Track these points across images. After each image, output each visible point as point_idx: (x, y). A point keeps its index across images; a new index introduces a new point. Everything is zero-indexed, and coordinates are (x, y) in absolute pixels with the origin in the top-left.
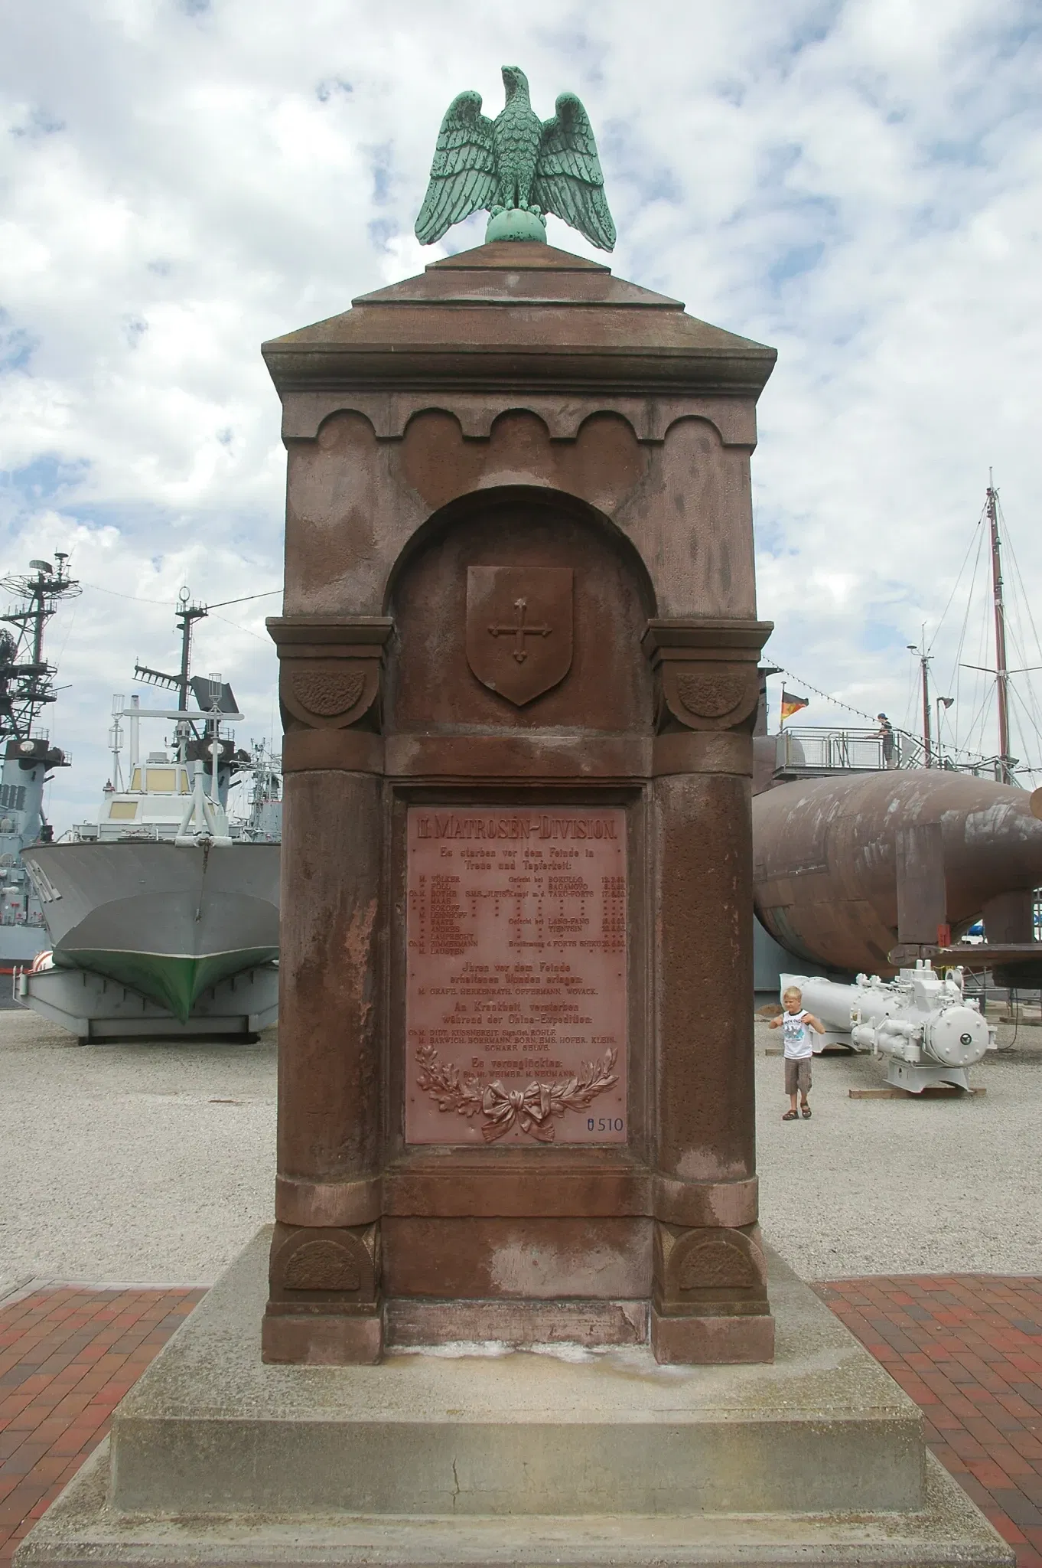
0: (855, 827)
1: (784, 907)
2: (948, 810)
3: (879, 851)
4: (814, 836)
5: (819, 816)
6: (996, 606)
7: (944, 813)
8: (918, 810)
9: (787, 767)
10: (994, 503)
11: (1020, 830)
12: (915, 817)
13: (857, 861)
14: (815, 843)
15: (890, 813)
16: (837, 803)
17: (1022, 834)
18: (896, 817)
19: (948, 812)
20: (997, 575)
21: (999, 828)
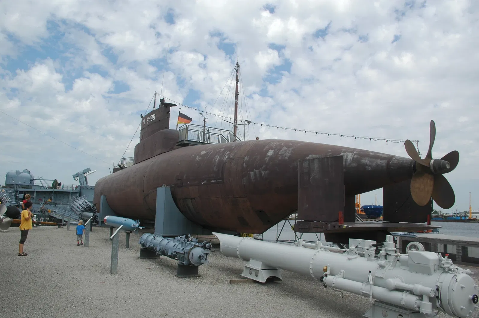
0: (243, 162)
1: (192, 199)
2: (310, 154)
3: (260, 174)
4: (215, 167)
5: (217, 158)
6: (235, 102)
7: (308, 156)
8: (288, 154)
9: (185, 140)
10: (238, 68)
11: (367, 165)
12: (286, 158)
13: (244, 179)
14: (215, 169)
15: (269, 156)
16: (228, 152)
17: (367, 167)
18: (271, 158)
19: (310, 156)
20: (237, 92)
21: (350, 164)
